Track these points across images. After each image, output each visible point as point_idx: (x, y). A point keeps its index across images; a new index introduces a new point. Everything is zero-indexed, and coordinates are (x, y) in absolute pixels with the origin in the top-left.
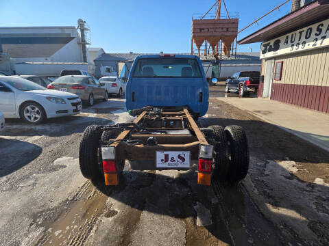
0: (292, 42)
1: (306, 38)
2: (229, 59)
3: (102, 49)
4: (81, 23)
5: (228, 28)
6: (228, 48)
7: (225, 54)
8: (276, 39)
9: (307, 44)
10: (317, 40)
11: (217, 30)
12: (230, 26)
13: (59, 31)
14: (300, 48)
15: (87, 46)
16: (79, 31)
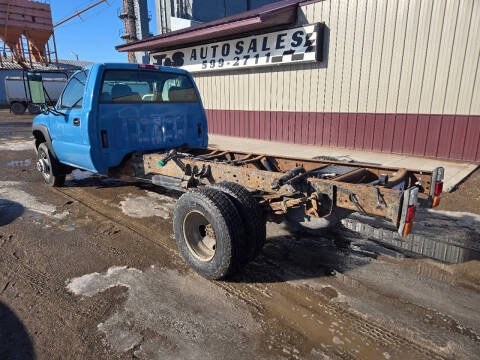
0: (202, 57)
1: (223, 55)
2: (48, 68)
5: (33, 18)
6: (39, 50)
7: (38, 60)
8: (176, 51)
9: (225, 63)
10: (238, 59)
11: (12, 16)
12: (36, 14)
14: (217, 66)
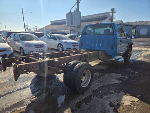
3: (122, 21)
4: (113, 10)
13: (102, 15)
15: (114, 20)
16: (111, 14)
